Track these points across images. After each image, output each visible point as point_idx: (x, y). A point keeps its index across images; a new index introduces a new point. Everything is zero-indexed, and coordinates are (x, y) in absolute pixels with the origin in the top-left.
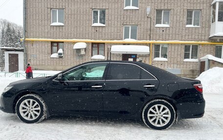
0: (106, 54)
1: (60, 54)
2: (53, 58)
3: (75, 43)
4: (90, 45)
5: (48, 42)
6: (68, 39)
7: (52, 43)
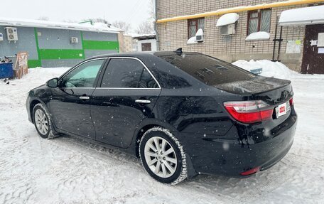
0: (273, 30)
1: (199, 37)
2: (191, 44)
3: (219, 16)
4: (245, 17)
5: (183, 20)
6: (210, 10)
7: (190, 21)
